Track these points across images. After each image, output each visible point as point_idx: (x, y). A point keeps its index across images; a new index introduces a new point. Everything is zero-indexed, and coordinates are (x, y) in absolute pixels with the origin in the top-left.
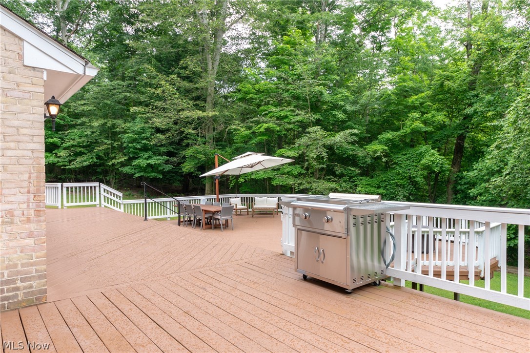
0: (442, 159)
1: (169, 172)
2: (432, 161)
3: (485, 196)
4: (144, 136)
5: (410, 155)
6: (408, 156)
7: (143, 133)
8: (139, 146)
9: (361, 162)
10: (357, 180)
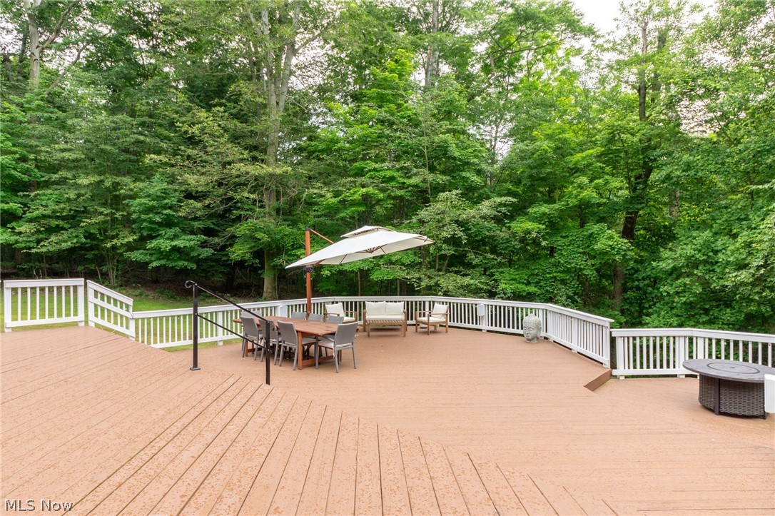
0: (625, 243)
1: (207, 259)
2: (611, 246)
3: (685, 296)
4: (167, 203)
5: (575, 238)
6: (570, 238)
7: (164, 198)
8: (158, 219)
9: (502, 246)
10: (497, 273)
